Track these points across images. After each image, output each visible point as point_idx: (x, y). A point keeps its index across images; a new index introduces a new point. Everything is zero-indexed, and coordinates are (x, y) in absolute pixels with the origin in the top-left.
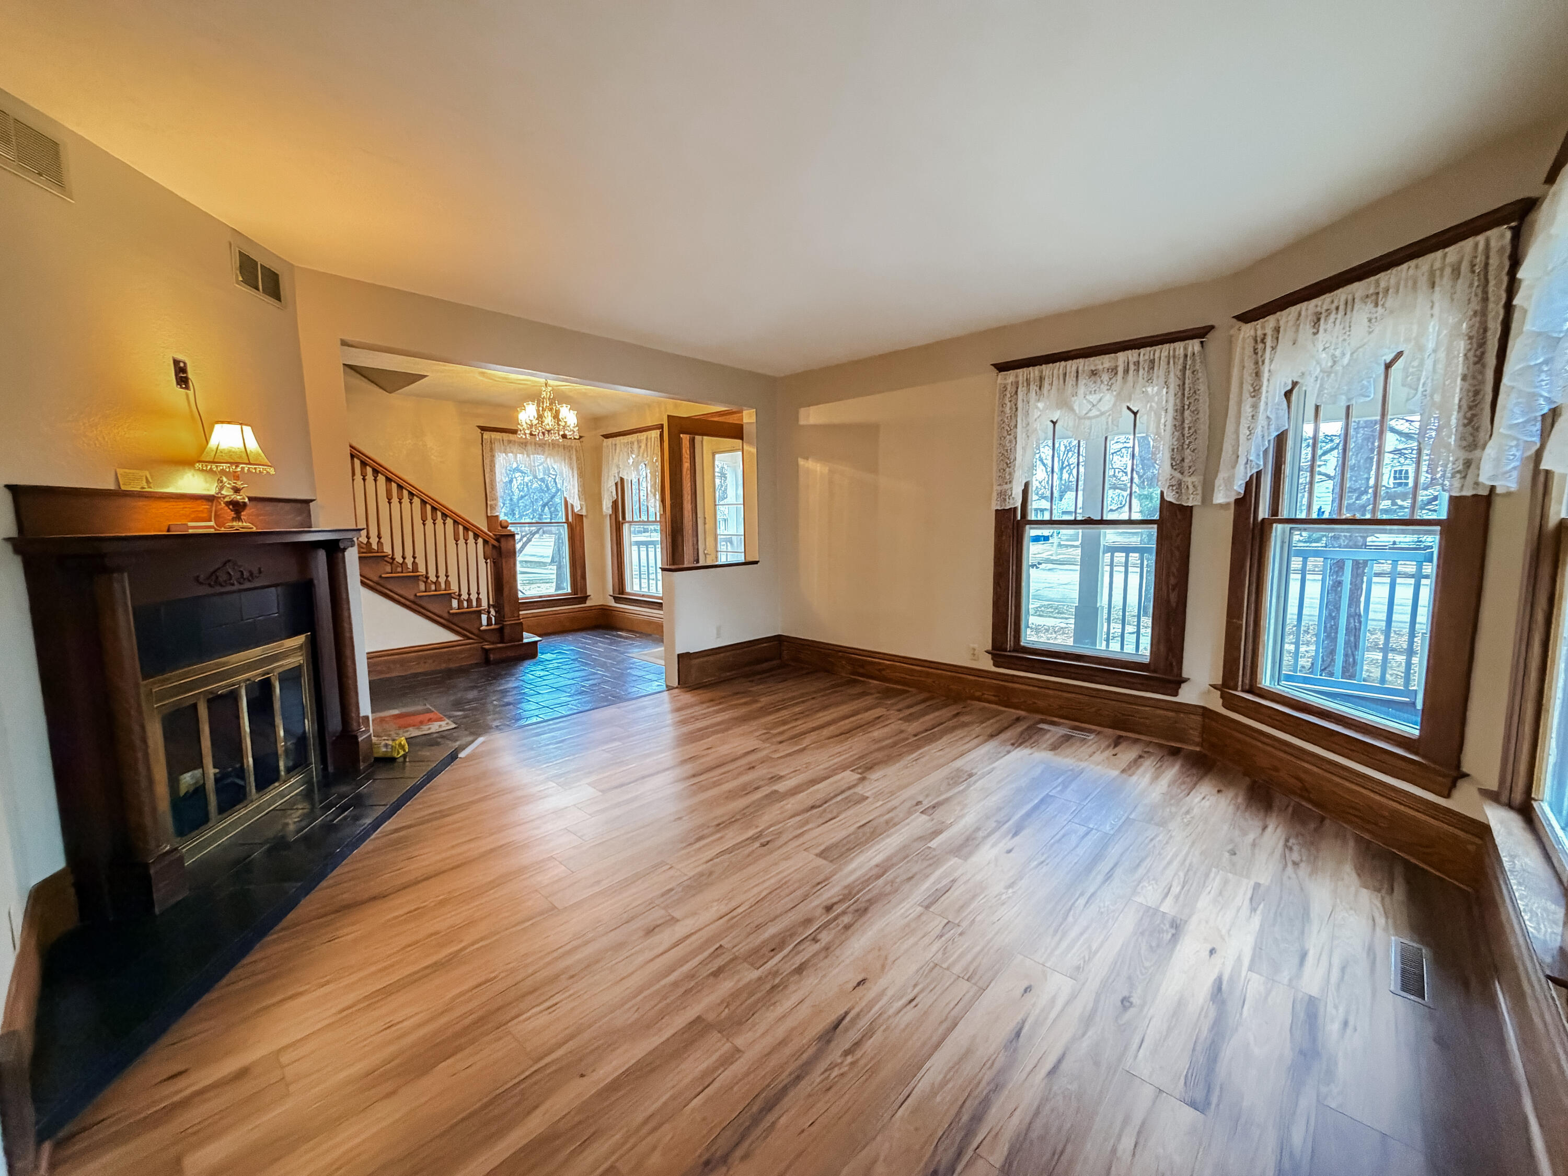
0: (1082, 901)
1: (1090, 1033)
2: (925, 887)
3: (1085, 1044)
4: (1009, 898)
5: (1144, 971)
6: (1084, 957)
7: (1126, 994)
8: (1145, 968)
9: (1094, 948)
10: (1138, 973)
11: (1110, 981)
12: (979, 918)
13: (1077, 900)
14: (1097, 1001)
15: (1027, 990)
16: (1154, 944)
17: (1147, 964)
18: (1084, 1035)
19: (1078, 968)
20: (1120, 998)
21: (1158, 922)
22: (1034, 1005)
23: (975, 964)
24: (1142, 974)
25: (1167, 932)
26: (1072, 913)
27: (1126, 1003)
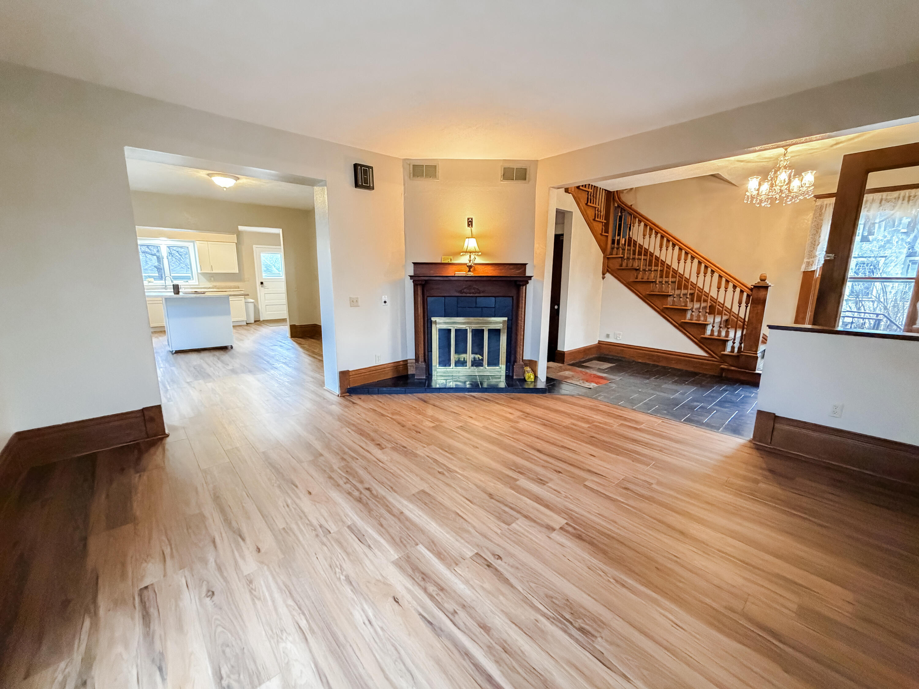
0: (303, 623)
1: (214, 563)
2: (370, 531)
3: (211, 560)
4: (335, 573)
5: (218, 622)
6: (255, 591)
7: (215, 598)
8: (217, 626)
9: (257, 602)
10: (219, 617)
11: (229, 594)
12: (325, 548)
13: (307, 621)
14: (225, 579)
15: (259, 550)
16: (228, 650)
17: (220, 629)
18: (215, 561)
19: (251, 582)
20: (215, 593)
21: (242, 676)
22: (248, 549)
23: (291, 534)
24: (216, 619)
25: (228, 676)
26: (296, 608)
27: (212, 594)
